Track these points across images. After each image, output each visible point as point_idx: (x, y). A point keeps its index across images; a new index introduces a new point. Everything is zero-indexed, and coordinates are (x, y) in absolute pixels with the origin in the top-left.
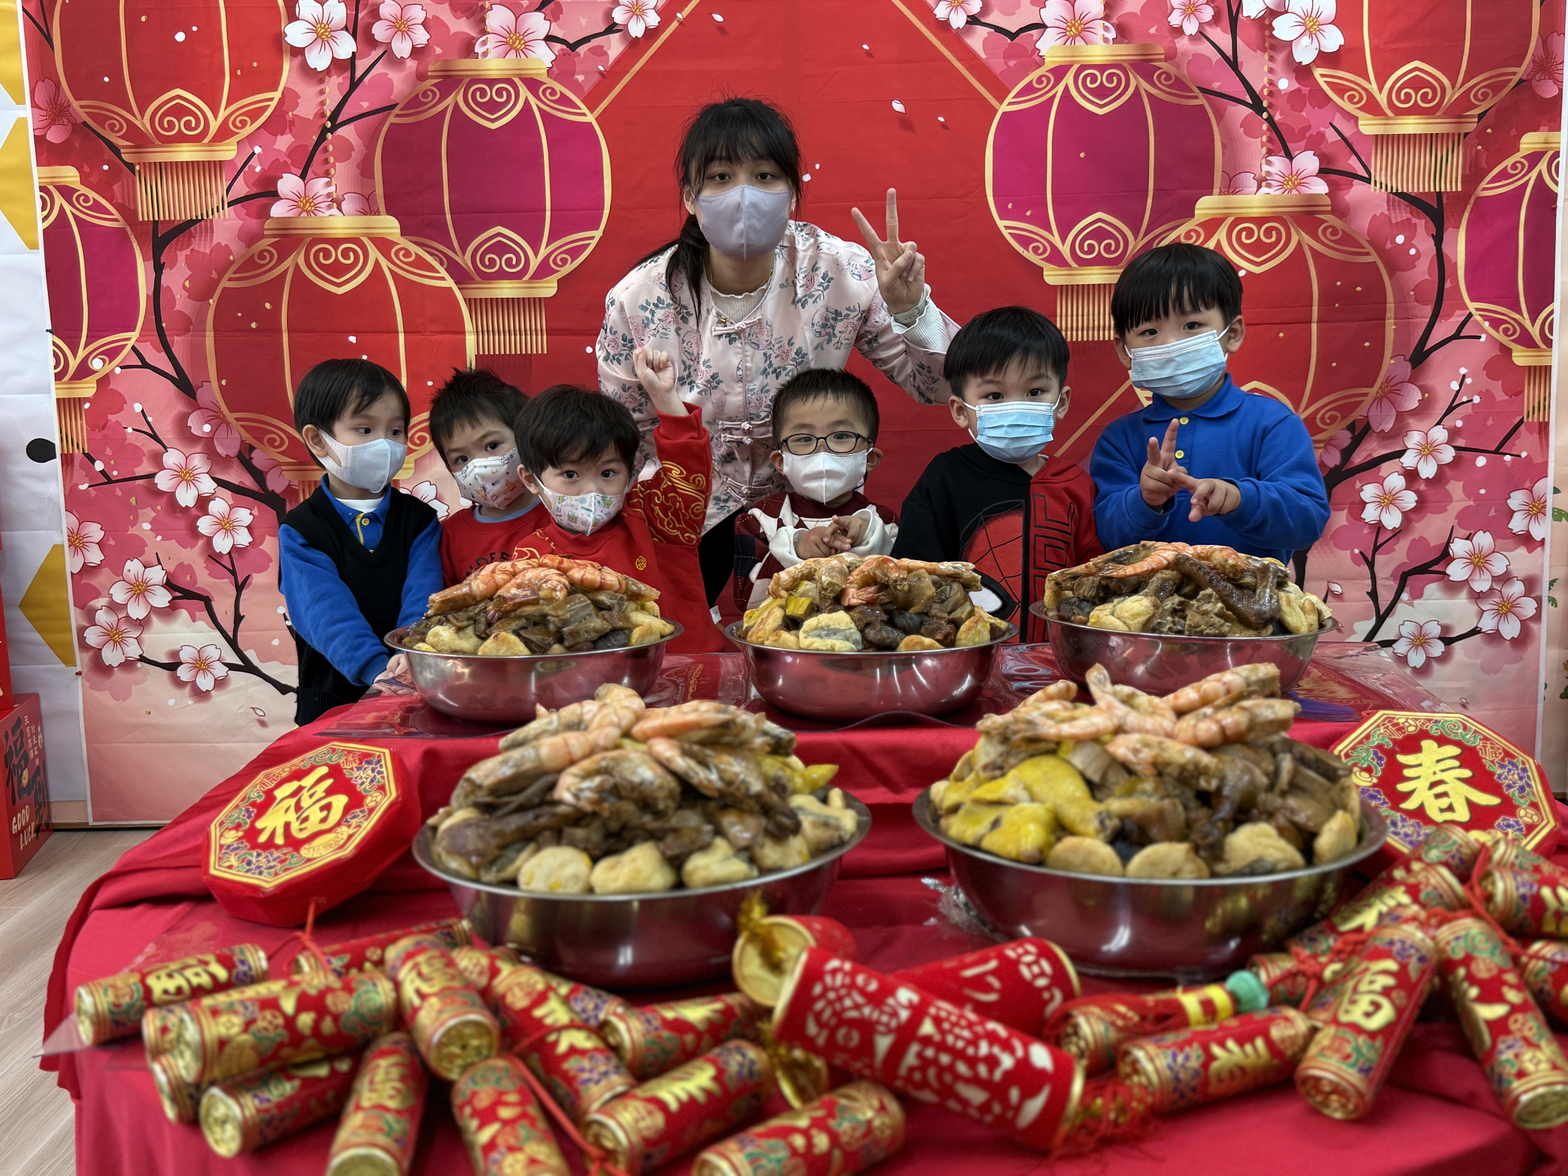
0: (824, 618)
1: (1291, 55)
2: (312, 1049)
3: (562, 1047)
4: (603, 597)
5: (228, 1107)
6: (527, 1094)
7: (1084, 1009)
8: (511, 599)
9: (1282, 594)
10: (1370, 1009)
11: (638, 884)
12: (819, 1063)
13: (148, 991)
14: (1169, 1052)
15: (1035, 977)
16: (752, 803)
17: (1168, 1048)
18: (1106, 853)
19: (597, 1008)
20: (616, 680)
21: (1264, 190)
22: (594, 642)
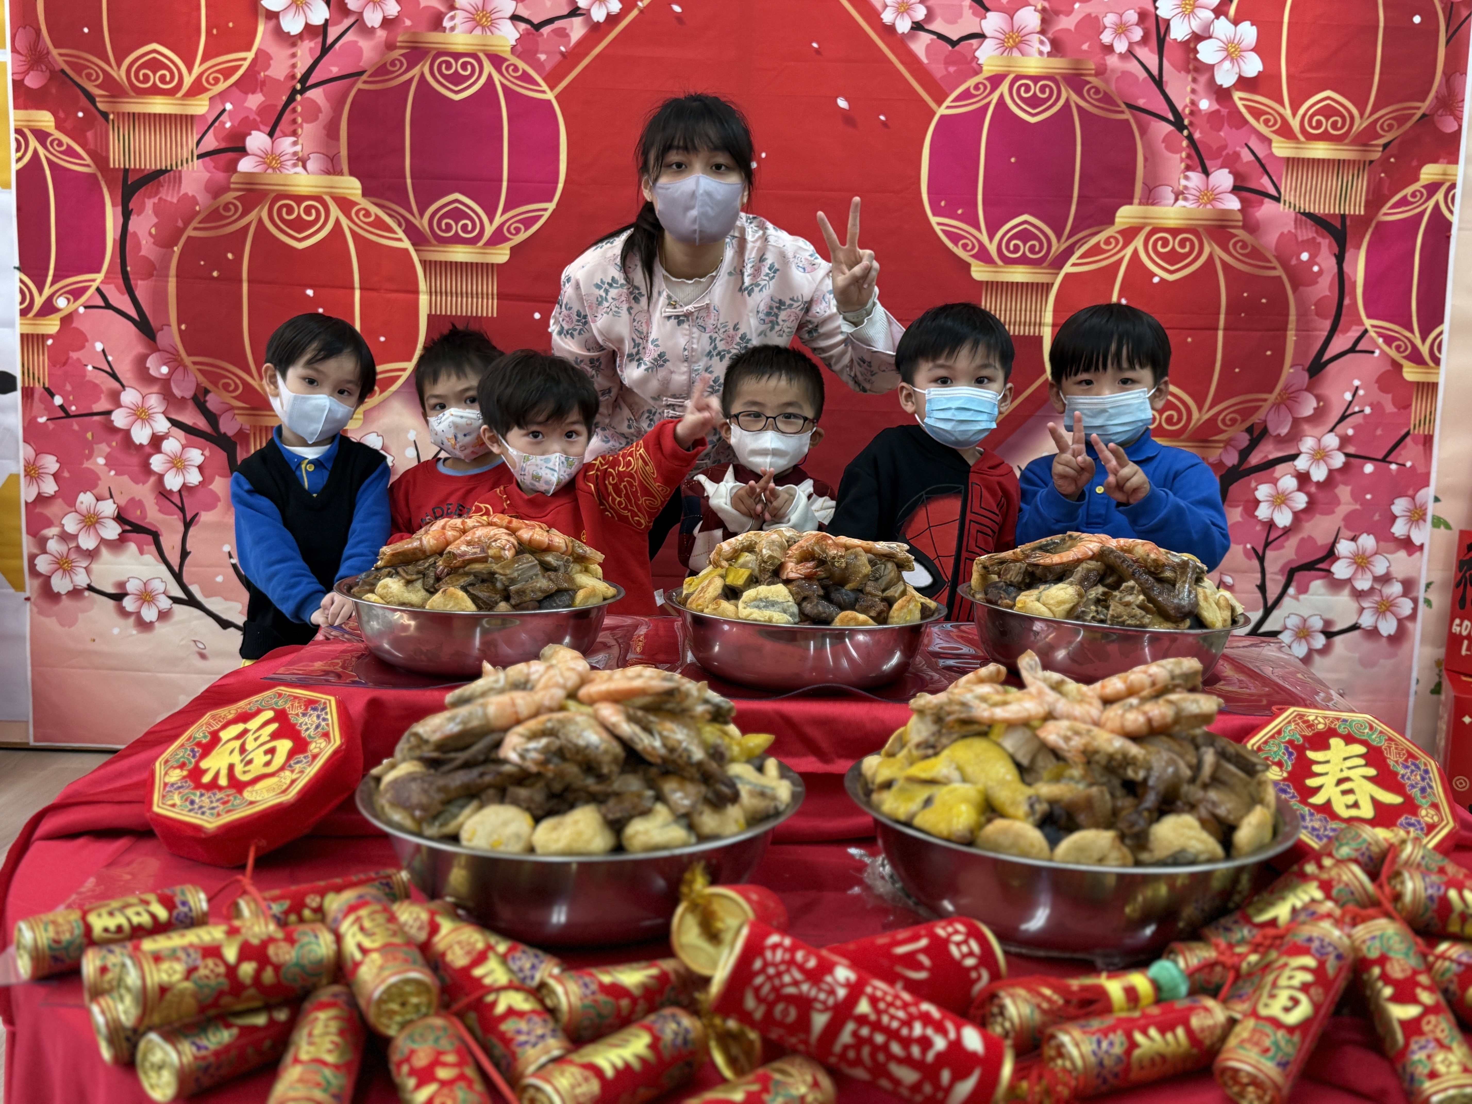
0: (762, 590)
1: (1212, 78)
2: (252, 998)
4: (550, 558)
5: (166, 1053)
6: (465, 1055)
7: (1012, 991)
8: (461, 556)
9: (1200, 590)
10: (1289, 1004)
12: (753, 1035)
13: (88, 929)
14: (1094, 1038)
16: (693, 771)
17: (1093, 1033)
19: (533, 967)
20: (558, 640)
21: (1181, 203)
22: (540, 601)
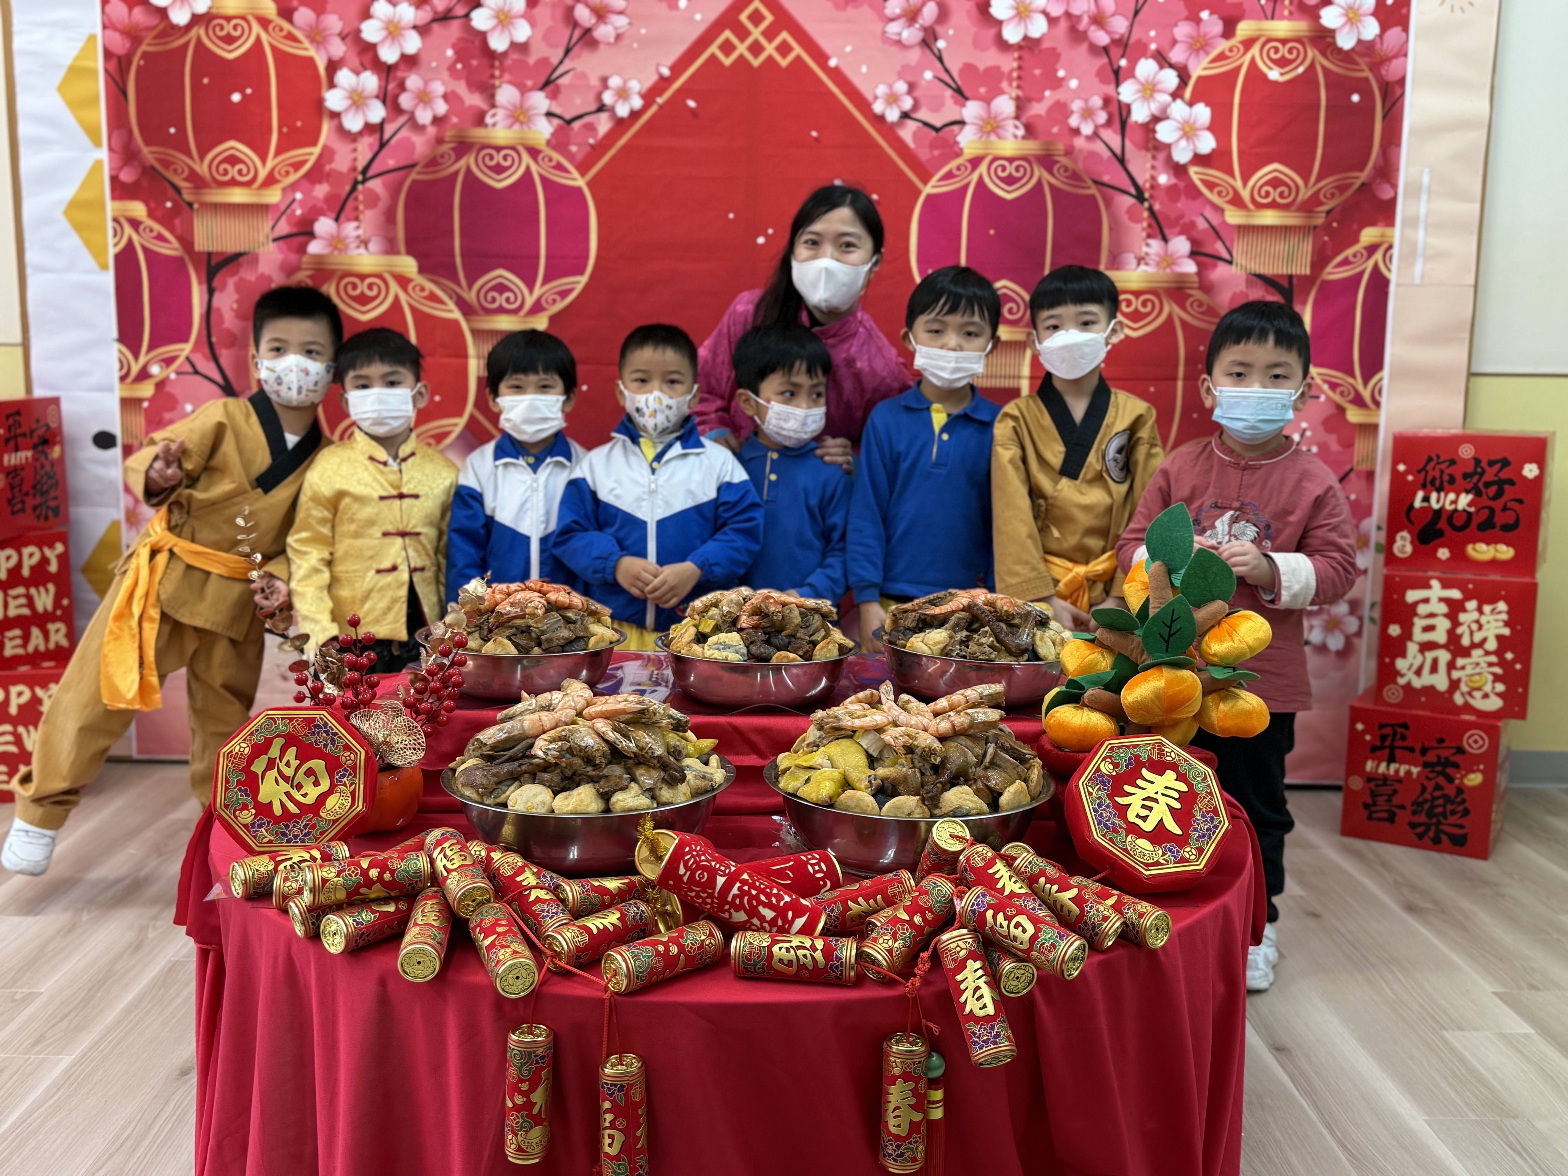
0: (723, 637)
1: (1170, 155)
2: (379, 892)
3: (532, 898)
4: (570, 614)
5: (338, 924)
6: (512, 922)
8: (506, 613)
9: (1039, 633)
11: (581, 809)
15: (816, 872)
16: (655, 761)
18: (869, 800)
19: (554, 879)
20: (575, 675)
21: (1143, 267)
22: (562, 646)
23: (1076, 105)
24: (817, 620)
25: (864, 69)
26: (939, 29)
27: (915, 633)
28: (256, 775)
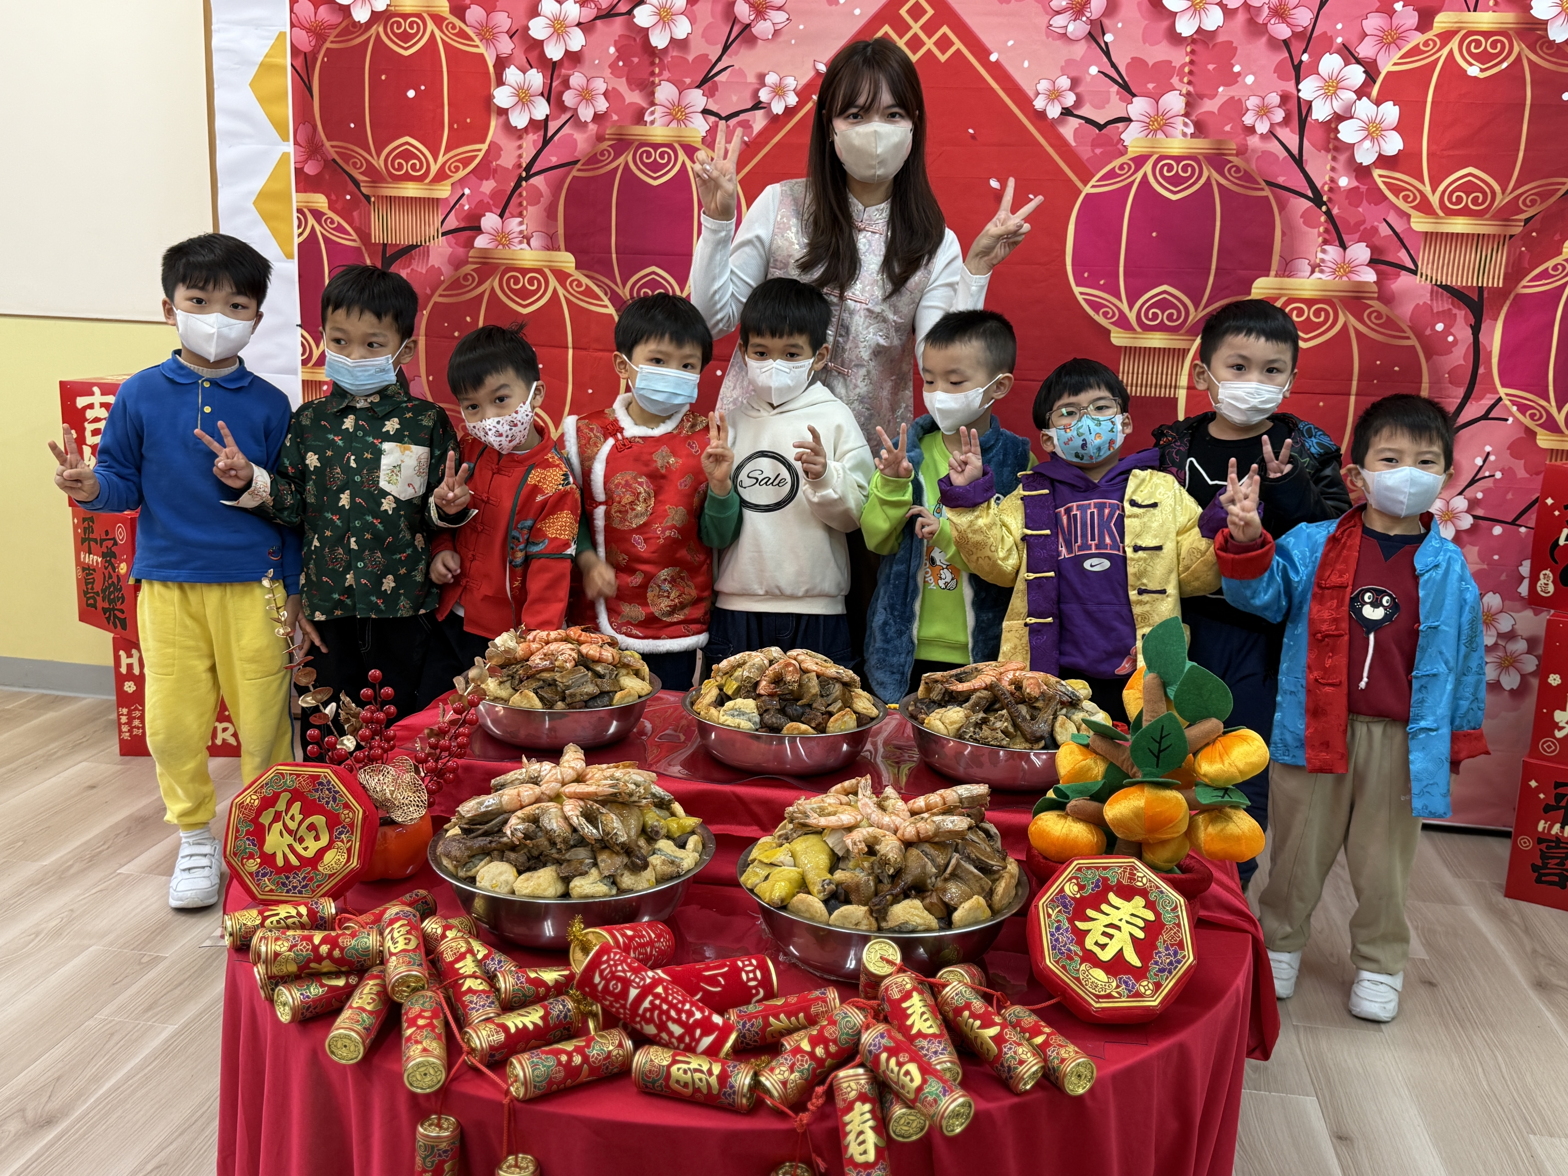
0: (739, 702)
1: (1353, 155)
3: (465, 988)
4: (599, 669)
5: (287, 996)
6: (438, 1013)
8: (538, 665)
11: (540, 892)
15: (750, 980)
16: (619, 847)
18: (818, 906)
20: (583, 740)
21: (1317, 275)
22: (586, 702)
23: (1252, 102)
24: (837, 690)
25: (1026, 64)
26: (1107, 22)
27: (941, 706)
28: (263, 826)
